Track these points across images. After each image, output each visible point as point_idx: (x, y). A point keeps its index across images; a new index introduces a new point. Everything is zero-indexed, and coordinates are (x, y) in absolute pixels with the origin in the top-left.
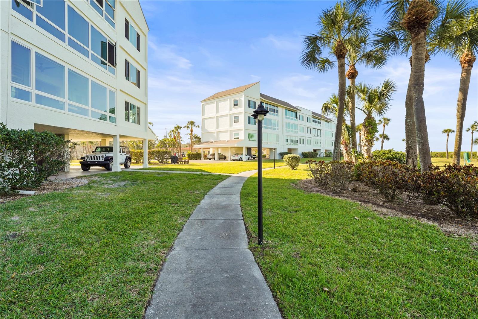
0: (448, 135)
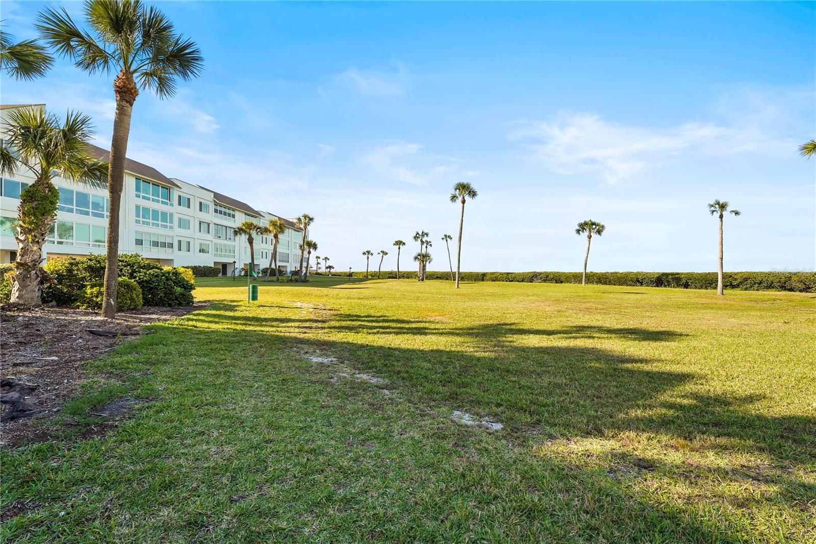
0: (399, 248)
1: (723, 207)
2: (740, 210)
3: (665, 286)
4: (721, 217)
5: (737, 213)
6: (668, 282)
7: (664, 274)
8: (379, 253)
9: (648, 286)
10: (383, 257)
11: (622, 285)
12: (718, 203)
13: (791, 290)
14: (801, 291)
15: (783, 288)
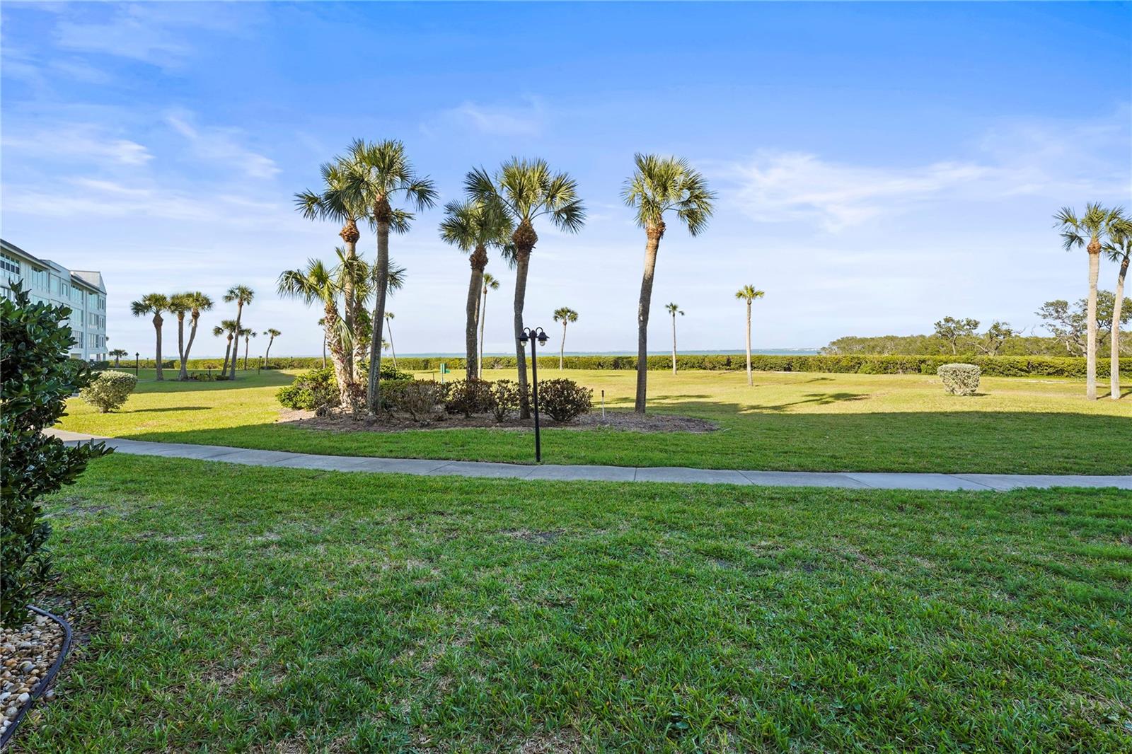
1: (675, 308)
2: (684, 311)
3: (621, 368)
4: (674, 315)
5: (683, 314)
6: (624, 365)
7: (618, 358)
8: (265, 333)
9: (608, 369)
10: (272, 338)
11: (587, 369)
12: (672, 305)
13: (705, 369)
14: (710, 369)
15: (700, 367)
